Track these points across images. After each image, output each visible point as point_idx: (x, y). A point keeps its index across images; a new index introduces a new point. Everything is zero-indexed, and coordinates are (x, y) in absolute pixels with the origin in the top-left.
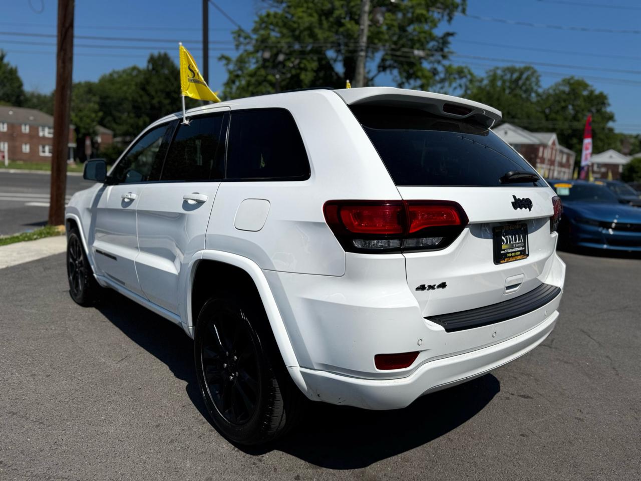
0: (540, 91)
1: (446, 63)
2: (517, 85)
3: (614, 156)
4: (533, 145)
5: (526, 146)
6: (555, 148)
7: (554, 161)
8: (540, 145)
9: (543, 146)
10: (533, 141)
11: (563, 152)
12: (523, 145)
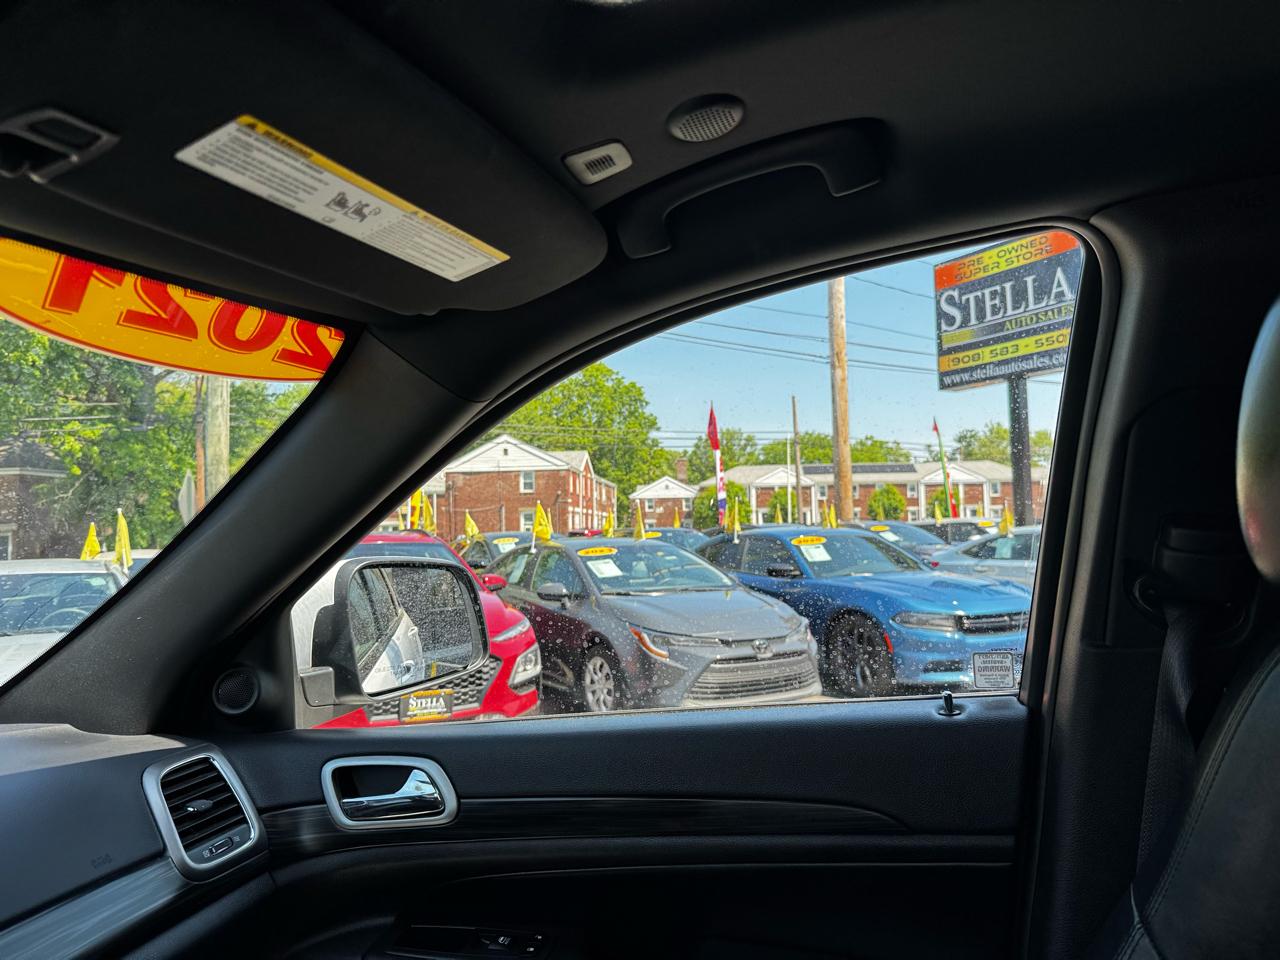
3: (671, 485)
4: (558, 471)
5: (546, 473)
6: (589, 475)
7: (591, 500)
8: (568, 470)
9: (574, 473)
10: (556, 465)
11: (600, 484)
12: (540, 474)
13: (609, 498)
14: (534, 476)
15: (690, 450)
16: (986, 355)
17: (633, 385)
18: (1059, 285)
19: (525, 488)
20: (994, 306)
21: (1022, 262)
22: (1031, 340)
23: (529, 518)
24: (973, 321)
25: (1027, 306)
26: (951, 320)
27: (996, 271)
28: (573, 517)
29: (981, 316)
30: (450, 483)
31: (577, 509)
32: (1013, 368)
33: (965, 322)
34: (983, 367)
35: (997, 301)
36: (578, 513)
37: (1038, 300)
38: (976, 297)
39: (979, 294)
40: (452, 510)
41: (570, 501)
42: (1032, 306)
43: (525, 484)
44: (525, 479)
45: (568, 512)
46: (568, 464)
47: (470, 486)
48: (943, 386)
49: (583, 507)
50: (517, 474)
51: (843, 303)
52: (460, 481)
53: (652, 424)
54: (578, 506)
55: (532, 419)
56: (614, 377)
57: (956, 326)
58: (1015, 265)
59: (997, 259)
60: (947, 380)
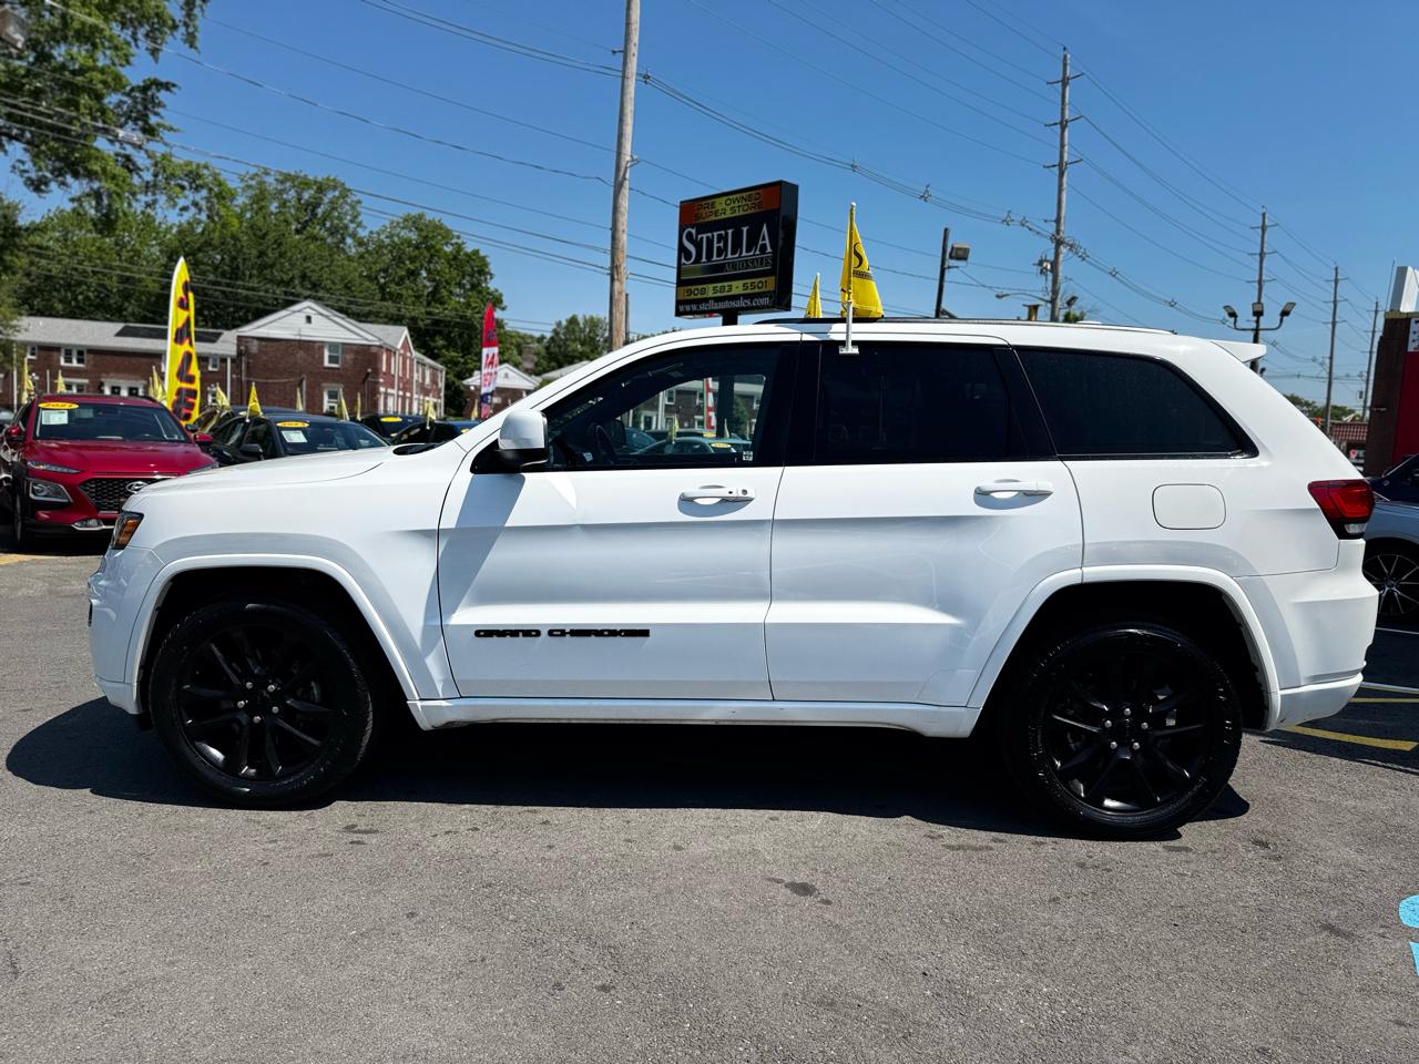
0: (362, 233)
1: (157, 148)
2: (314, 215)
3: (511, 374)
4: (370, 346)
5: (354, 348)
6: (409, 354)
7: (410, 382)
8: (381, 347)
9: (388, 350)
10: (367, 340)
11: (424, 365)
12: (347, 347)
13: (434, 381)
14: (340, 351)
15: (548, 335)
16: (710, 290)
17: (476, 252)
18: (764, 239)
19: (330, 362)
20: (719, 248)
21: (742, 213)
22: (740, 283)
23: (333, 395)
24: (704, 260)
25: (741, 253)
26: (688, 255)
27: (723, 216)
28: (386, 399)
29: (709, 256)
30: (242, 348)
31: (390, 391)
32: (726, 305)
33: (698, 259)
34: (706, 300)
35: (721, 245)
36: (393, 395)
37: (748, 250)
38: (708, 237)
39: (710, 235)
40: (244, 378)
41: (381, 380)
42: (744, 254)
43: (330, 357)
44: (330, 351)
45: (380, 393)
46: (380, 340)
47: (266, 353)
48: (678, 314)
49: (399, 389)
50: (321, 345)
51: (626, 217)
52: (254, 347)
53: (497, 301)
54: (393, 387)
55: (350, 282)
56: (454, 241)
57: (692, 260)
58: (737, 214)
59: (724, 206)
60: (681, 308)
